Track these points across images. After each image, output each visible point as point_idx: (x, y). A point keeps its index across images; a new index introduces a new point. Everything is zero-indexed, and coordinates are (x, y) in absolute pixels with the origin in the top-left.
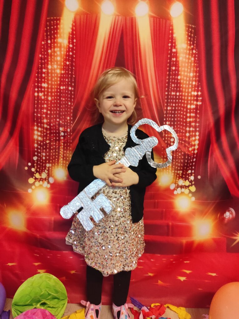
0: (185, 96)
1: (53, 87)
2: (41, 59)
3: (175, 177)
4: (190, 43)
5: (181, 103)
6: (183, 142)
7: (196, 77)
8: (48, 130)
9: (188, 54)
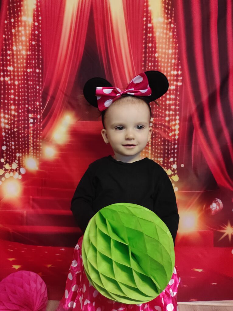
1: (19, 70)
4: (167, 17)
6: (162, 127)
7: (175, 54)
8: (16, 117)
9: (165, 28)
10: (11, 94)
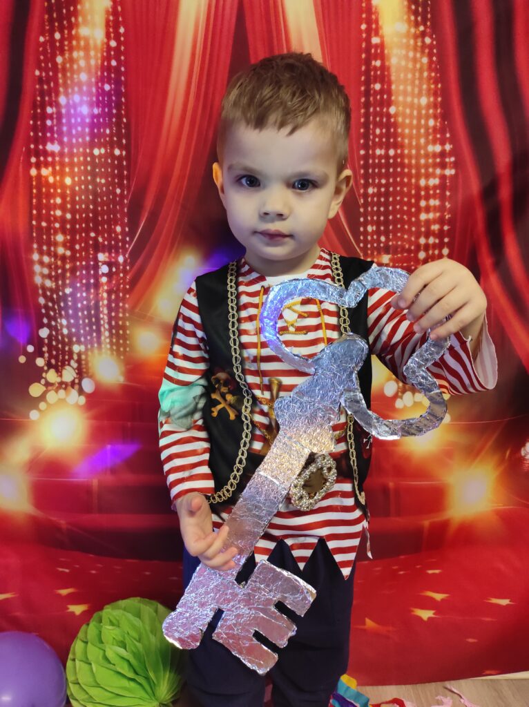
0: (410, 157)
1: (75, 151)
2: (40, 80)
4: (416, 20)
5: (402, 174)
7: (435, 106)
8: (68, 261)
9: (411, 47)
10: (55, 207)
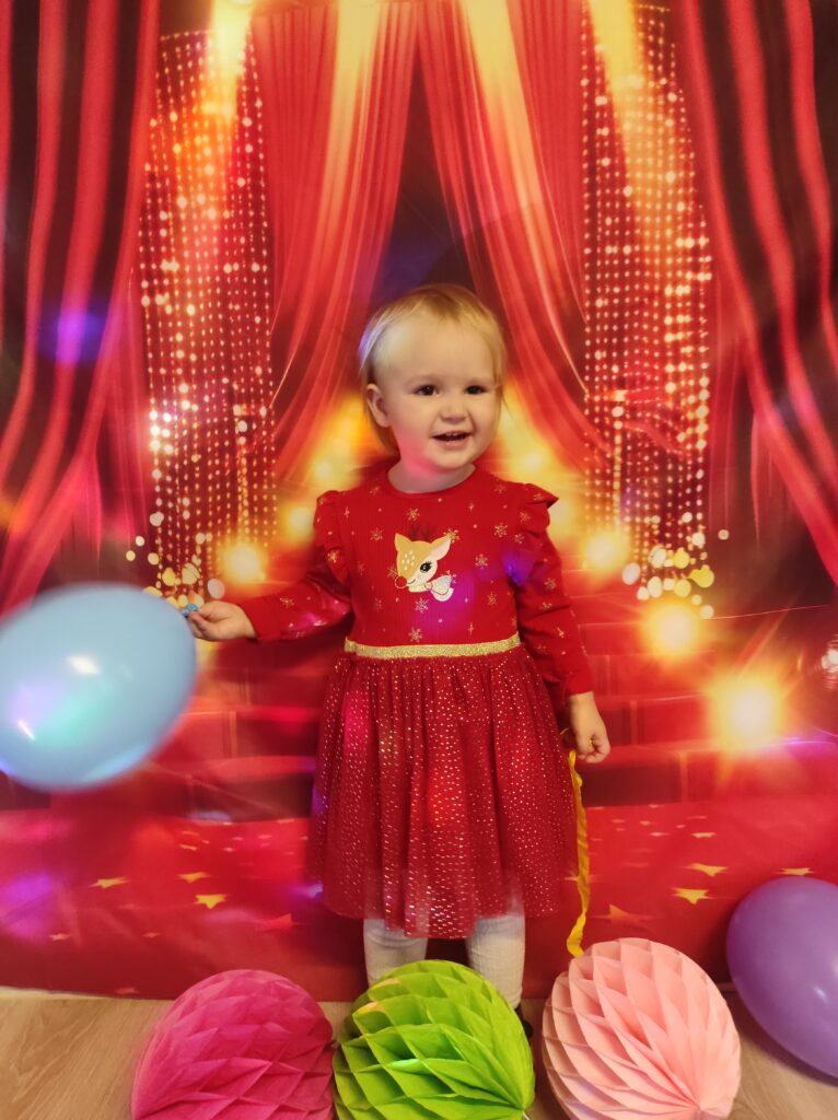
0: (652, 255)
1: (199, 268)
2: (152, 177)
3: (635, 539)
4: (655, 71)
5: (642, 280)
6: (657, 417)
7: (686, 186)
8: (196, 418)
9: (650, 107)
10: (175, 346)
